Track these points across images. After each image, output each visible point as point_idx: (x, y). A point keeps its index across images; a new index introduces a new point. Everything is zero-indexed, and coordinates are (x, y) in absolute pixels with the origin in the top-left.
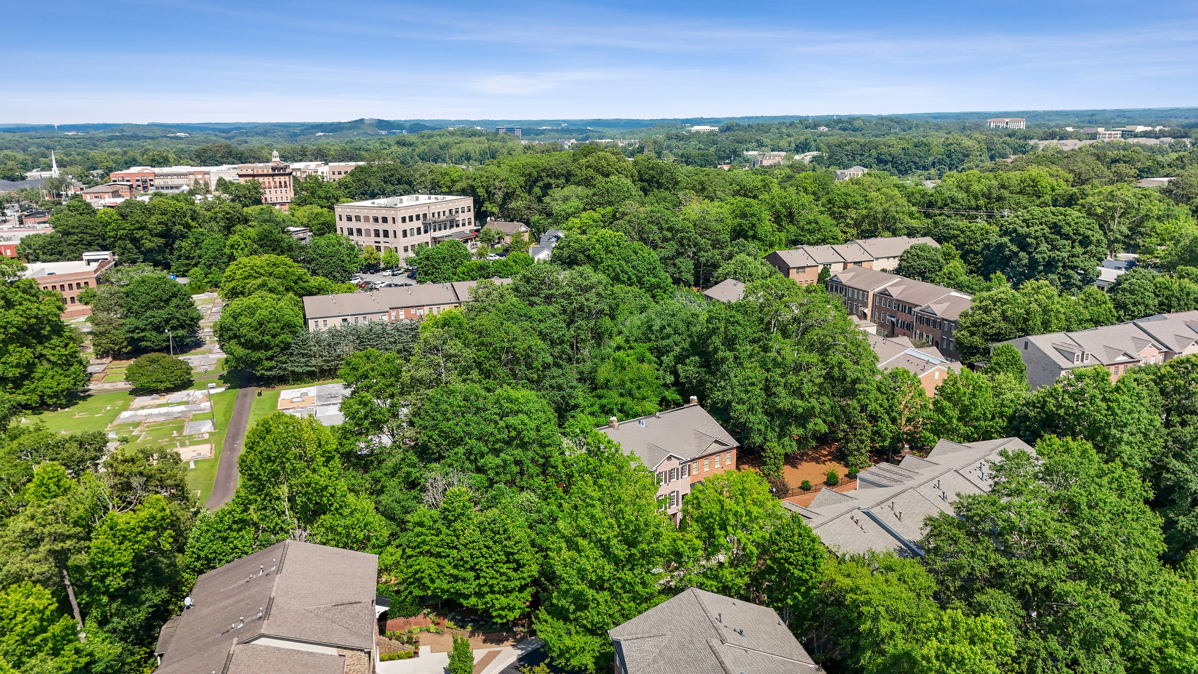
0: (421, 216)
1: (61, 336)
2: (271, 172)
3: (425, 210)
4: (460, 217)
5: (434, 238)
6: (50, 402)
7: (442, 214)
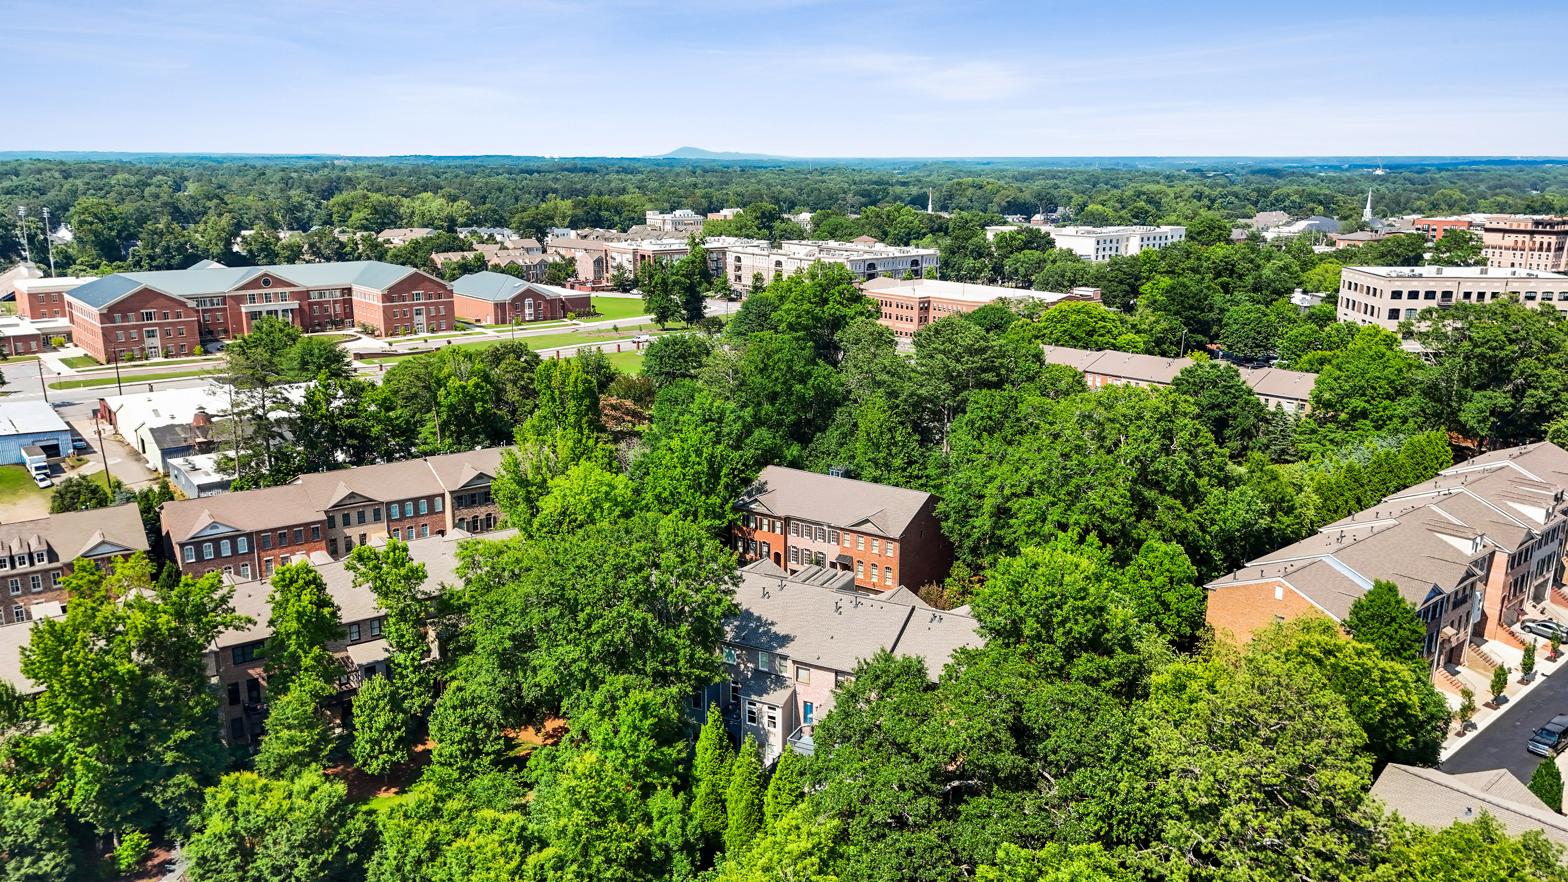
0: (1438, 295)
2: (1530, 227)
3: (1449, 286)
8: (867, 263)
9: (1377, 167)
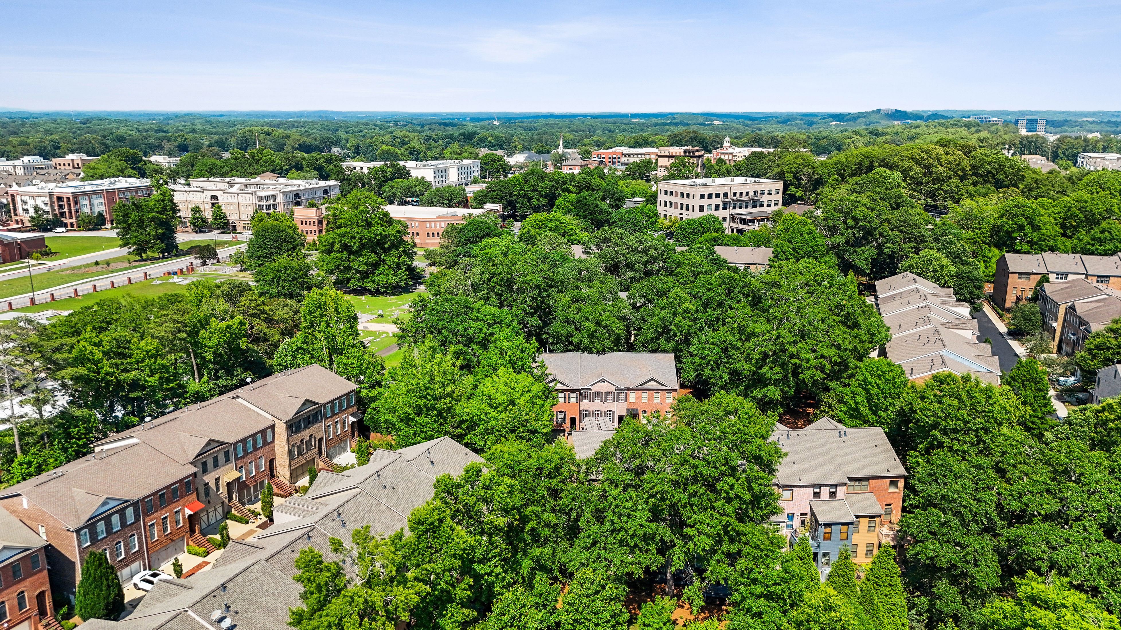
0: (722, 195)
1: (397, 250)
3: (726, 190)
4: (765, 198)
5: (732, 215)
6: (382, 290)
7: (744, 194)
8: (294, 193)
9: (494, 119)
